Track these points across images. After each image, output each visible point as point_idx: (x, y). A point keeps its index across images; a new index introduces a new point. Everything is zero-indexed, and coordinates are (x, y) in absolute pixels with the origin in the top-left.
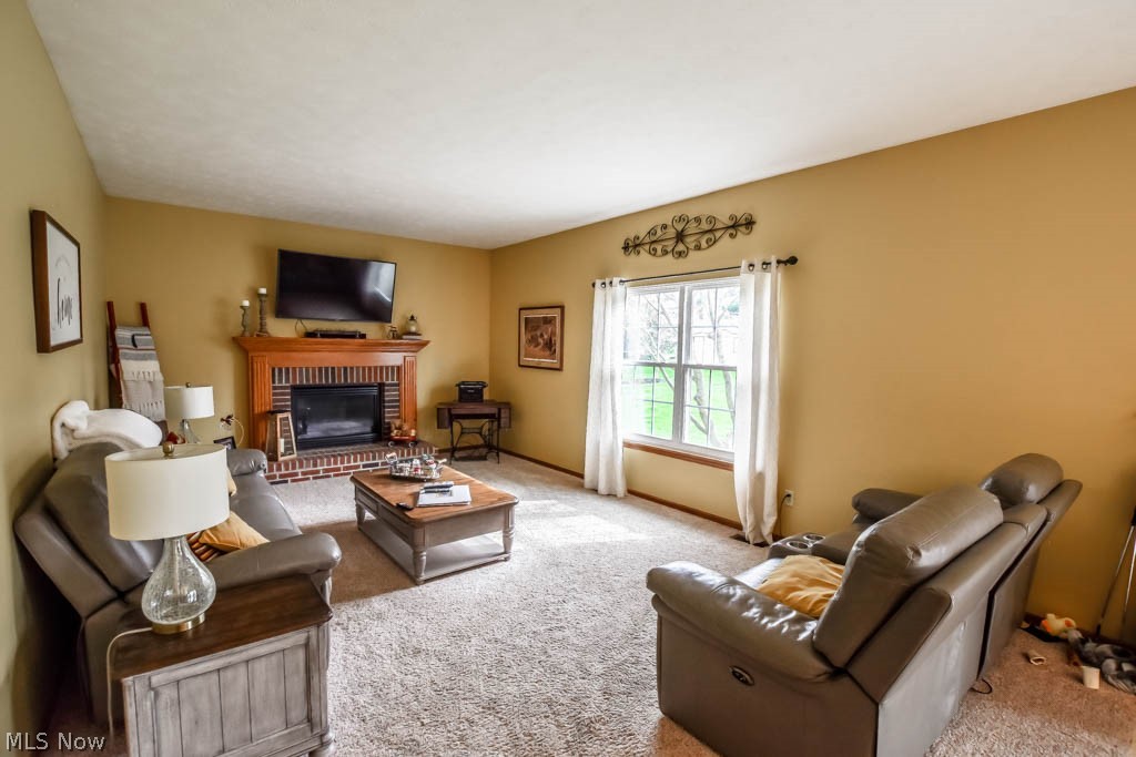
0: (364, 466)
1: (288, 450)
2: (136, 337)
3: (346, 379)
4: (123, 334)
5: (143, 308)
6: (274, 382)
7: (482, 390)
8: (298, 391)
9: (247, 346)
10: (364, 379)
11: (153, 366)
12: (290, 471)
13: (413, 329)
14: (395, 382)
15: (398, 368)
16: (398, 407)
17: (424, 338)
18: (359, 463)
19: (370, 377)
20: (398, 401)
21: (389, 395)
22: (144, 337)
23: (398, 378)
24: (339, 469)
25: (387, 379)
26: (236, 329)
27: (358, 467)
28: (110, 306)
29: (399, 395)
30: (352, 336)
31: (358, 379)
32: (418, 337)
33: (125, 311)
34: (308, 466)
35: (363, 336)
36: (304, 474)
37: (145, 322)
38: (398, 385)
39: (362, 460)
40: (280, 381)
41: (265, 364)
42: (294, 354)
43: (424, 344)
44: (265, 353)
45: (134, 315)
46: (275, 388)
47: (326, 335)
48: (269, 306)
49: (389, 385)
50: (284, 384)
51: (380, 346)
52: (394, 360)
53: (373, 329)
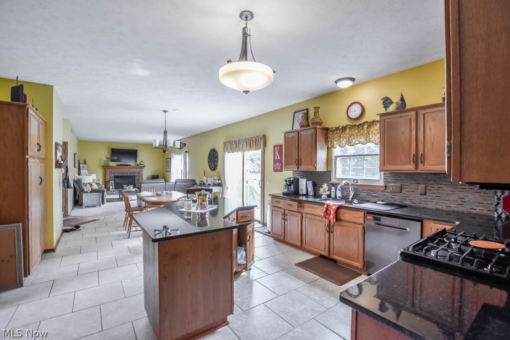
1: (113, 189)
4: (81, 166)
5: (85, 161)
6: (110, 175)
8: (116, 177)
9: (105, 168)
10: (130, 174)
11: (86, 171)
15: (139, 172)
16: (138, 181)
19: (132, 174)
21: (136, 178)
22: (85, 166)
23: (138, 174)
25: (136, 175)
26: (103, 165)
28: (79, 161)
29: (139, 178)
30: (127, 165)
32: (143, 165)
33: (82, 161)
35: (130, 165)
36: (115, 193)
37: (85, 163)
38: (138, 176)
40: (112, 175)
41: (108, 172)
42: (115, 169)
43: (144, 167)
44: (108, 169)
45: (83, 162)
47: (121, 165)
48: (109, 160)
51: (134, 167)
52: (138, 170)
53: (132, 164)
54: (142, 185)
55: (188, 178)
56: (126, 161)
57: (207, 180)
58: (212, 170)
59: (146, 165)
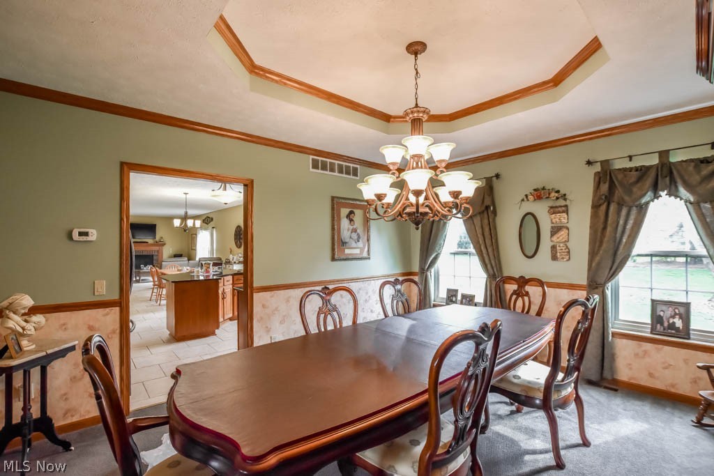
21: (155, 258)
30: (144, 242)
35: (147, 243)
43: (165, 244)
51: (152, 245)
52: (156, 248)
53: (150, 241)
54: (163, 263)
55: (215, 256)
56: (142, 238)
57: (233, 258)
58: (237, 246)
59: (167, 242)
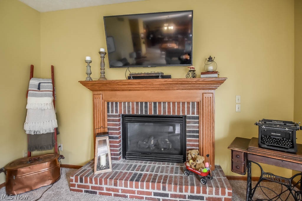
0: (155, 194)
2: (41, 84)
3: (155, 111)
4: (34, 82)
5: (52, 69)
6: (108, 111)
7: (293, 133)
8: (124, 118)
10: (169, 112)
12: (98, 185)
13: (211, 68)
14: (196, 115)
15: (198, 103)
16: (198, 137)
17: (222, 75)
18: (150, 190)
19: (174, 111)
20: (198, 132)
21: (191, 126)
22: (47, 84)
23: (198, 113)
24: (133, 192)
25: (188, 113)
27: (150, 194)
28: (31, 67)
29: (199, 127)
31: (165, 112)
32: (216, 75)
34: (111, 184)
36: (108, 189)
37: (53, 76)
38: (198, 118)
39: (153, 188)
40: (112, 112)
42: (118, 93)
43: (221, 82)
44: (101, 92)
46: (109, 116)
49: (190, 118)
50: (114, 114)
